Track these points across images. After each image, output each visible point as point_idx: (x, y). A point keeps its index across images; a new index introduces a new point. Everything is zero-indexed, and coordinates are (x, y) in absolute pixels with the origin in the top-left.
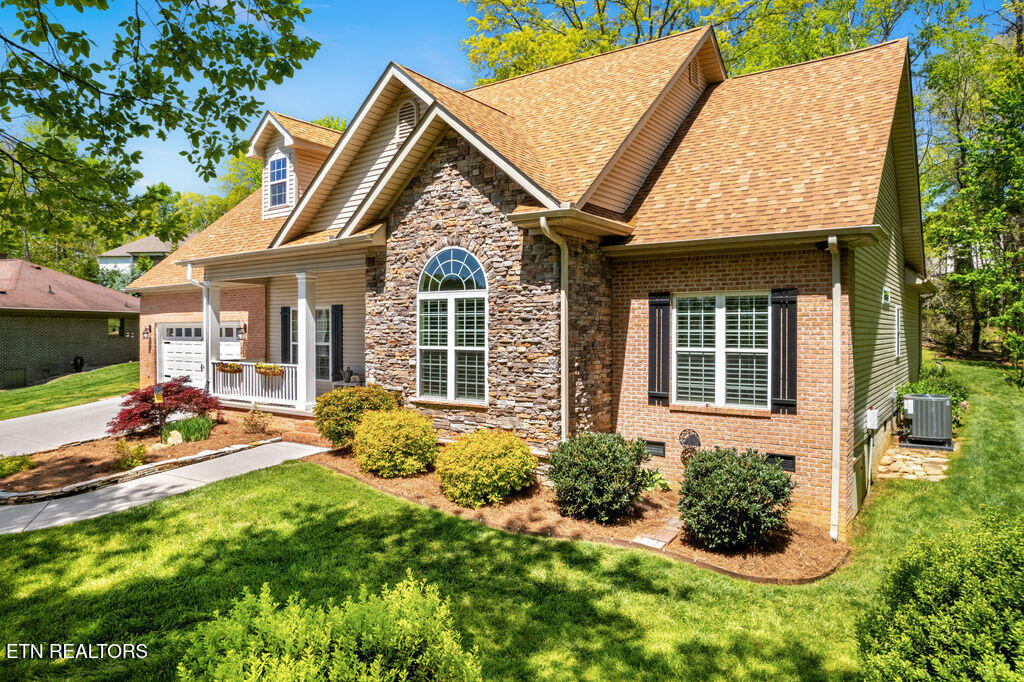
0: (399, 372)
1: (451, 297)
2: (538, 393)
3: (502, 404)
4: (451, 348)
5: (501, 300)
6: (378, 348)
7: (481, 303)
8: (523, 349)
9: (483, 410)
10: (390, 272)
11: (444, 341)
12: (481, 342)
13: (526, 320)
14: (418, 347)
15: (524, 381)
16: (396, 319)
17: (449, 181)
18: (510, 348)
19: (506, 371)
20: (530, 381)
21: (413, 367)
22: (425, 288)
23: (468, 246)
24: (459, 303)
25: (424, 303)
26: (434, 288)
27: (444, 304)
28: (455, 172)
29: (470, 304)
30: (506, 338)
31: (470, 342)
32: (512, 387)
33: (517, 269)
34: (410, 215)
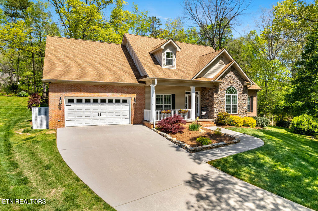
0: (222, 109)
1: (231, 95)
2: (245, 111)
3: (240, 113)
4: (231, 104)
5: (239, 96)
6: (217, 104)
7: (236, 96)
8: (243, 104)
9: (237, 115)
10: (219, 90)
11: (230, 103)
12: (236, 103)
13: (243, 100)
14: (225, 104)
15: (243, 109)
16: (221, 99)
17: (231, 74)
18: (241, 104)
19: (240, 108)
20: (244, 109)
21: (224, 108)
22: (226, 93)
23: (235, 86)
24: (233, 96)
25: (226, 96)
26: (228, 93)
27: (230, 96)
28: (232, 73)
29: (235, 96)
30: (240, 102)
31: (234, 103)
32: (241, 110)
33: (242, 91)
34: (224, 78)
